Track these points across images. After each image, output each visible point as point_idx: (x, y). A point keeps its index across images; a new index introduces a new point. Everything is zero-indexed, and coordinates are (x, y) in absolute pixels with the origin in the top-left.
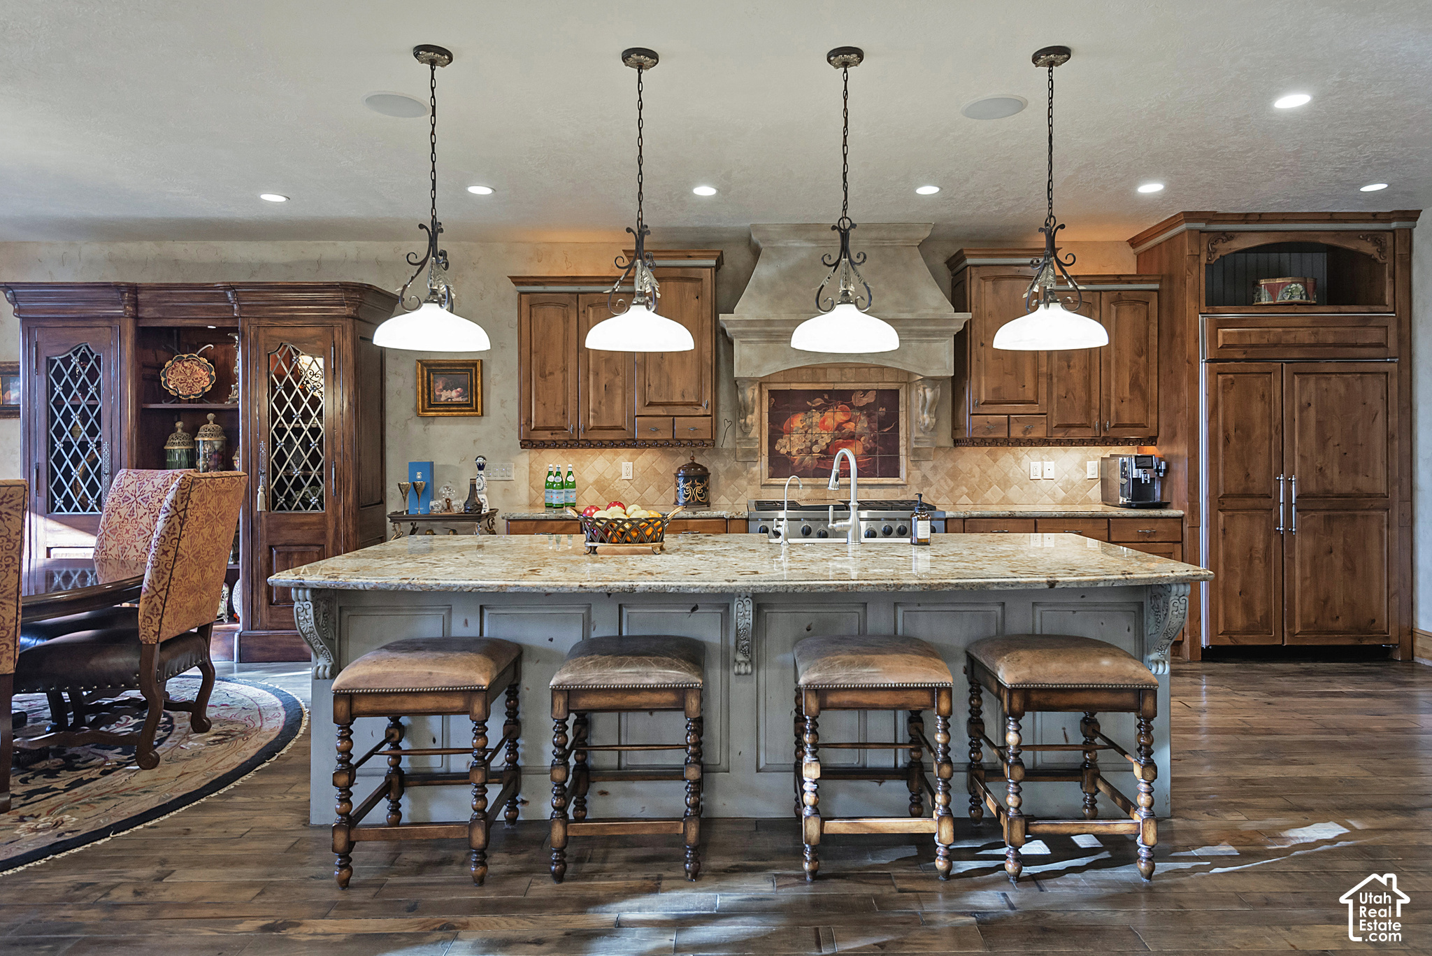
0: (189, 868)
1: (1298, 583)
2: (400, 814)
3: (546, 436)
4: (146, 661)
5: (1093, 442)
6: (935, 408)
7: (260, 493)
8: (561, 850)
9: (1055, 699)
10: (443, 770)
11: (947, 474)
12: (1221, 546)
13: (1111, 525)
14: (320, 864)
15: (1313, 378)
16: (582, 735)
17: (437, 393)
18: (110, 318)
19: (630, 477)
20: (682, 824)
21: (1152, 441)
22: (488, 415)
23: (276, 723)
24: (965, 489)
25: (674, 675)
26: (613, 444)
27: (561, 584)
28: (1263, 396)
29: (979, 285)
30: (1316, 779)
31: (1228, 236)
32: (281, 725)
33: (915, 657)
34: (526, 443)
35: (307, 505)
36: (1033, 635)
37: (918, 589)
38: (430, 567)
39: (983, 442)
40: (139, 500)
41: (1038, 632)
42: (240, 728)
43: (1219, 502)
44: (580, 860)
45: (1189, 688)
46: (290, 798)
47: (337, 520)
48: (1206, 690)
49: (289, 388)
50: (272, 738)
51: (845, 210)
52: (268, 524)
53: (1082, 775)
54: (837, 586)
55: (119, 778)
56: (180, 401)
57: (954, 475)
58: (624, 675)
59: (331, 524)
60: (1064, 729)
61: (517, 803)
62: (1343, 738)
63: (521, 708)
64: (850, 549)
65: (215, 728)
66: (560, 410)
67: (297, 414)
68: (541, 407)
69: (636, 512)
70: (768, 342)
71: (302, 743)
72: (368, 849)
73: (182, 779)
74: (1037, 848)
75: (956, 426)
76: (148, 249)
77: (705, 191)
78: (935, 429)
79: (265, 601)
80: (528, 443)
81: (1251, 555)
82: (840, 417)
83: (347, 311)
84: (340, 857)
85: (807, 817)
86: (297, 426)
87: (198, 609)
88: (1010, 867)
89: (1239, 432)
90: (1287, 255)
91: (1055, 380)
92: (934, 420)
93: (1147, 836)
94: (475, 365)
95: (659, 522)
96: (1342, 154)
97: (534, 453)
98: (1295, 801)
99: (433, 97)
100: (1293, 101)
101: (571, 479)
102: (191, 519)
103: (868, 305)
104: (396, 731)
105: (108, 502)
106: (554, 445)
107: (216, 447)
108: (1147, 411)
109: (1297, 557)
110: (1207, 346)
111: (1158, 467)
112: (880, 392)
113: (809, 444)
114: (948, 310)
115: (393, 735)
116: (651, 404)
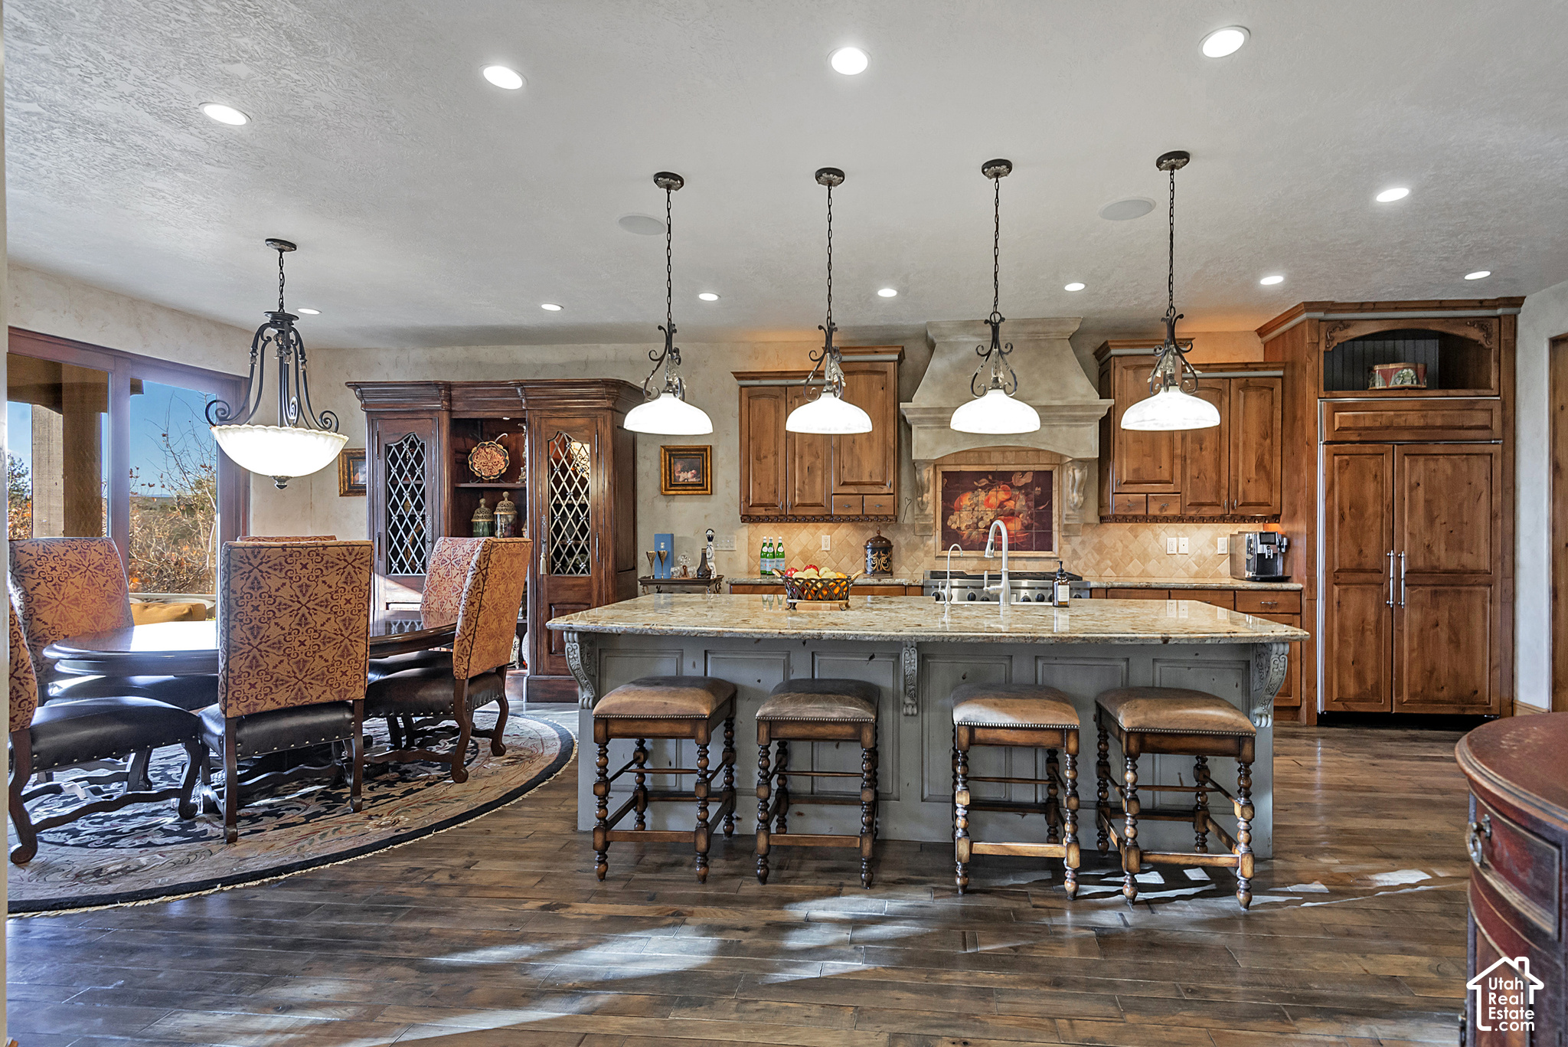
0: (489, 859)
1: (1406, 654)
2: (644, 824)
3: (761, 512)
4: (459, 693)
5: (1222, 519)
6: (1083, 487)
7: (542, 559)
8: (764, 857)
9: (1167, 743)
10: (676, 789)
11: (1094, 548)
12: (1336, 618)
13: (1237, 597)
14: (585, 861)
15: (1422, 459)
16: (783, 763)
17: (677, 475)
18: (431, 411)
19: (829, 549)
20: (859, 839)
21: (1276, 518)
22: (716, 494)
23: (554, 750)
24: (1109, 563)
25: (853, 711)
26: (815, 519)
27: (765, 631)
28: (1376, 476)
29: (1122, 374)
30: (1408, 831)
31: (1345, 324)
32: (557, 752)
33: (1049, 702)
34: (745, 518)
35: (577, 569)
36: (1153, 687)
37: (1051, 641)
38: (666, 617)
39: (1124, 519)
40: (453, 562)
41: (1157, 685)
42: (527, 754)
43: (1335, 576)
44: (780, 868)
45: (1305, 749)
46: (563, 809)
47: (600, 582)
48: (1321, 751)
49: (564, 470)
50: (551, 762)
51: (995, 305)
52: (548, 585)
53: (1194, 816)
54: (984, 637)
55: (439, 789)
56: (483, 481)
57: (1100, 549)
58: (813, 711)
59: (595, 586)
60: (1179, 774)
61: (733, 819)
62: (1437, 797)
63: (735, 739)
64: (1002, 610)
65: (509, 753)
66: (772, 489)
67: (570, 492)
68: (757, 486)
69: (827, 573)
70: (940, 427)
71: (572, 767)
72: (619, 851)
73: (485, 791)
74: (1155, 878)
75: (1101, 505)
76: (459, 352)
77: (887, 293)
78: (1083, 507)
79: (546, 651)
80: (747, 518)
81: (1363, 627)
82: (1002, 496)
83: (607, 403)
84: (599, 854)
85: (959, 838)
86: (570, 502)
87: (496, 652)
88: (1128, 890)
89: (1353, 510)
90: (1402, 342)
91: (1188, 461)
92: (1082, 499)
93: (1245, 869)
94: (706, 450)
95: (845, 582)
96: (1444, 243)
97: (752, 527)
98: (1386, 850)
99: (669, 216)
100: (1392, 195)
101: (781, 549)
102: (491, 577)
103: (1014, 390)
104: (642, 755)
105: (430, 564)
106: (767, 519)
107: (510, 520)
108: (1271, 490)
109: (1406, 629)
110: (1324, 429)
111: (1280, 543)
112: (1036, 473)
113: (976, 520)
114: (1094, 397)
115: (639, 758)
116: (845, 484)
